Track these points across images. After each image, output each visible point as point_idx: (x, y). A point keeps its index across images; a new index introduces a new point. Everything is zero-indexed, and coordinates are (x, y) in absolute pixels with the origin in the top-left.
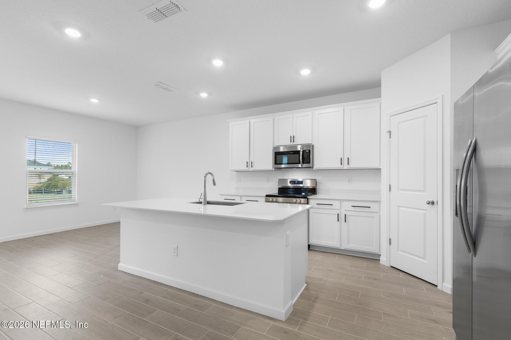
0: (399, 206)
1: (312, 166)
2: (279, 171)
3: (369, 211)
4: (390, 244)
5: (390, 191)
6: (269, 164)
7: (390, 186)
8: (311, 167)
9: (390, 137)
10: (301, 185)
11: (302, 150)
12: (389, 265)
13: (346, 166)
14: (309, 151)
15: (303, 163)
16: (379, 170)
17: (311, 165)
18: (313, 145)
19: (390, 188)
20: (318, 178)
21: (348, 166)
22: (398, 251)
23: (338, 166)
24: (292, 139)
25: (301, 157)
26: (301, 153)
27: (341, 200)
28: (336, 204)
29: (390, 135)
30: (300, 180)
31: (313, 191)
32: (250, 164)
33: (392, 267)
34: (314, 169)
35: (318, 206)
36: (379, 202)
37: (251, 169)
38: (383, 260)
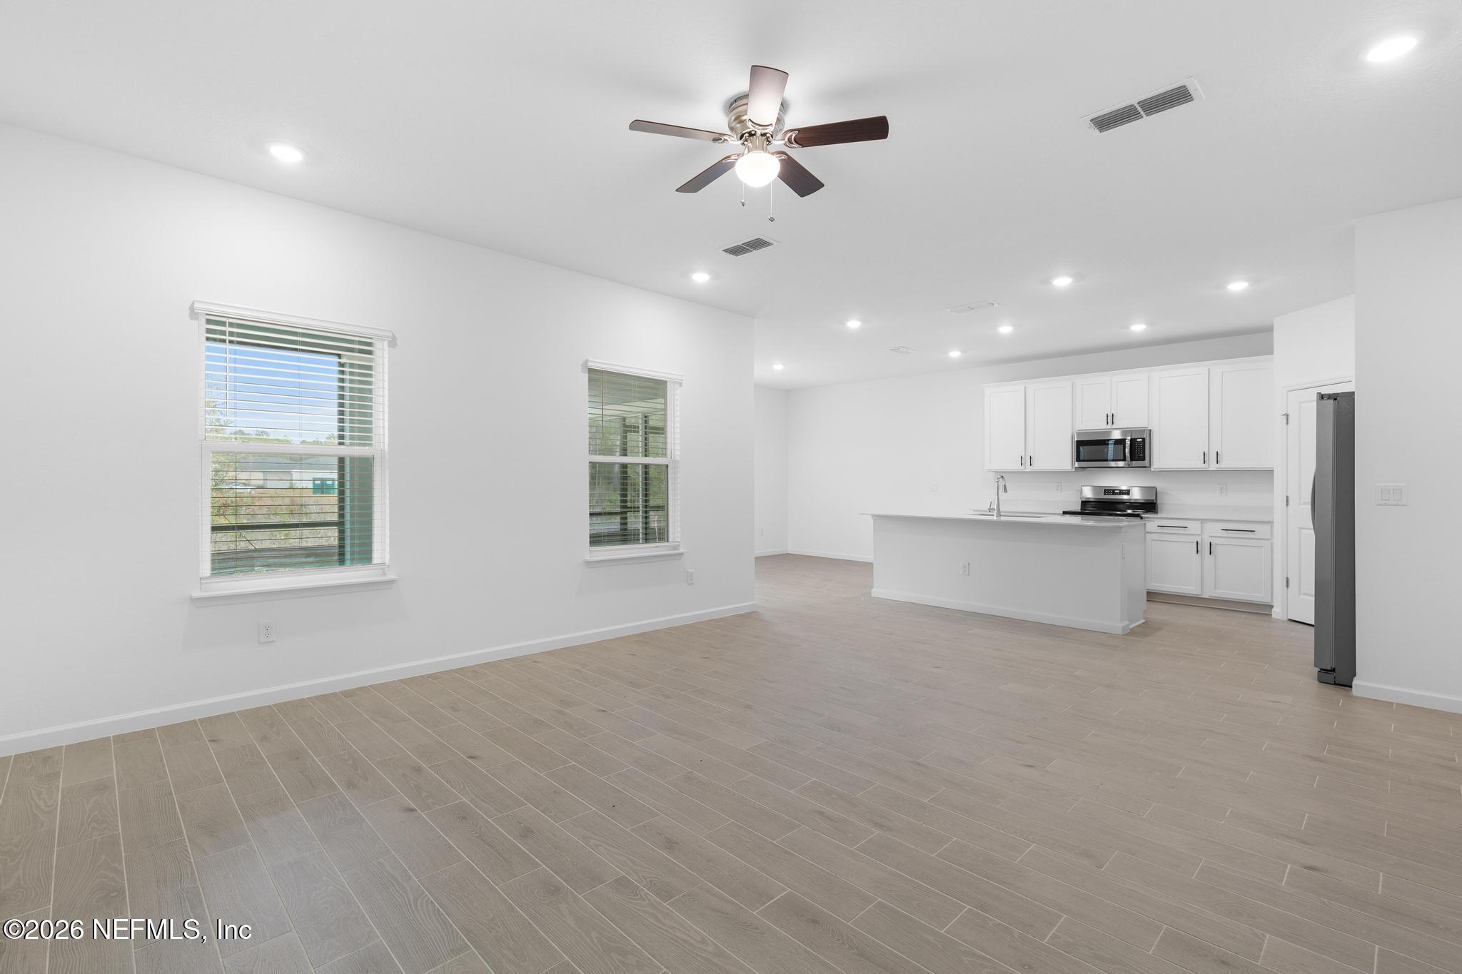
0: (1301, 528)
1: (1148, 465)
2: (1082, 472)
3: (1252, 537)
4: (1287, 586)
5: (1287, 505)
6: (1064, 458)
7: (1287, 497)
8: (1145, 467)
9: (1287, 423)
10: (1125, 497)
11: (1129, 438)
12: (1285, 619)
13: (1213, 466)
14: (1144, 439)
15: (1132, 460)
16: (1269, 473)
17: (1146, 462)
18: (1150, 430)
19: (1287, 501)
20: (1159, 484)
21: (1217, 466)
22: (1299, 595)
23: (1200, 465)
24: (1111, 419)
25: (1127, 450)
26: (1128, 442)
27: (1203, 521)
28: (1194, 527)
29: (1287, 420)
30: (1124, 488)
31: (1150, 506)
32: (1025, 460)
33: (1290, 620)
34: (1152, 469)
35: (1160, 530)
36: (1271, 523)
37: (1029, 469)
38: (1277, 613)
